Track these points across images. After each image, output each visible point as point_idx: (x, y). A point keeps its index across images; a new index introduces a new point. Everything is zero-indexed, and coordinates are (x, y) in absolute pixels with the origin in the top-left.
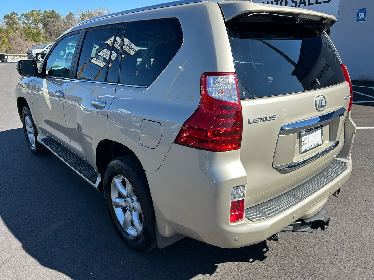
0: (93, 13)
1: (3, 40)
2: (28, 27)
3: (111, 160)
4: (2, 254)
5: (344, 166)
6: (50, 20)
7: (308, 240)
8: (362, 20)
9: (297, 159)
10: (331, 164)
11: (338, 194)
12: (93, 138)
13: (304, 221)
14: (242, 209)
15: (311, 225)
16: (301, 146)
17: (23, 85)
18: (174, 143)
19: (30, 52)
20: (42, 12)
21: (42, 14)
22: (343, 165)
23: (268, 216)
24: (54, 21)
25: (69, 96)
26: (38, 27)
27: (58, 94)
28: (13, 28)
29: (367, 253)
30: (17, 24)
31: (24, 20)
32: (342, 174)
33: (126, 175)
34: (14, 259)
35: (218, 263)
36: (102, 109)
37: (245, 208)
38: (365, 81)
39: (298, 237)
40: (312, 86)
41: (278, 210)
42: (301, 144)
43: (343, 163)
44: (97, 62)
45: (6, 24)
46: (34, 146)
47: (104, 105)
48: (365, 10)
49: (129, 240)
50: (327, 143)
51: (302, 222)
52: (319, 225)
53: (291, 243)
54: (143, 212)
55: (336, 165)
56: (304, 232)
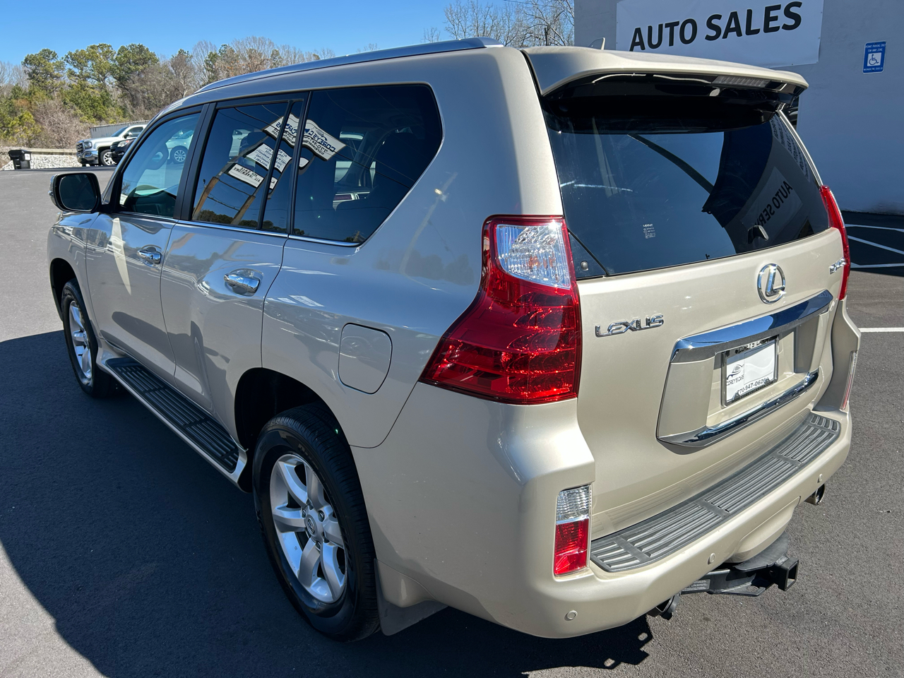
0: (236, 52)
1: (22, 117)
2: (81, 85)
3: (271, 416)
4: (5, 645)
5: (833, 431)
6: (133, 68)
7: (748, 612)
8: (877, 69)
9: (716, 418)
10: (801, 426)
11: (820, 500)
12: (229, 360)
13: (737, 567)
14: (583, 543)
15: (753, 577)
16: (726, 385)
17: (64, 229)
18: (419, 381)
19: (84, 144)
20: (116, 50)
21: (115, 53)
22: (830, 427)
23: (647, 559)
24: (142, 71)
25: (172, 257)
26: (105, 84)
27: (148, 255)
28: (45, 88)
29: (891, 644)
30: (56, 77)
31: (72, 67)
32: (828, 451)
33: (305, 455)
34: (35, 659)
35: (528, 671)
36: (252, 294)
37: (590, 538)
38: (888, 215)
39: (723, 604)
40: (750, 241)
41: (672, 544)
42: (726, 382)
43: (831, 422)
44: (243, 175)
45: (28, 77)
46: (89, 375)
47: (254, 286)
48: (883, 45)
49: (312, 612)
50: (788, 376)
51: (732, 570)
52: (773, 576)
53: (707, 619)
54: (347, 546)
55: (812, 428)
56: (738, 594)
